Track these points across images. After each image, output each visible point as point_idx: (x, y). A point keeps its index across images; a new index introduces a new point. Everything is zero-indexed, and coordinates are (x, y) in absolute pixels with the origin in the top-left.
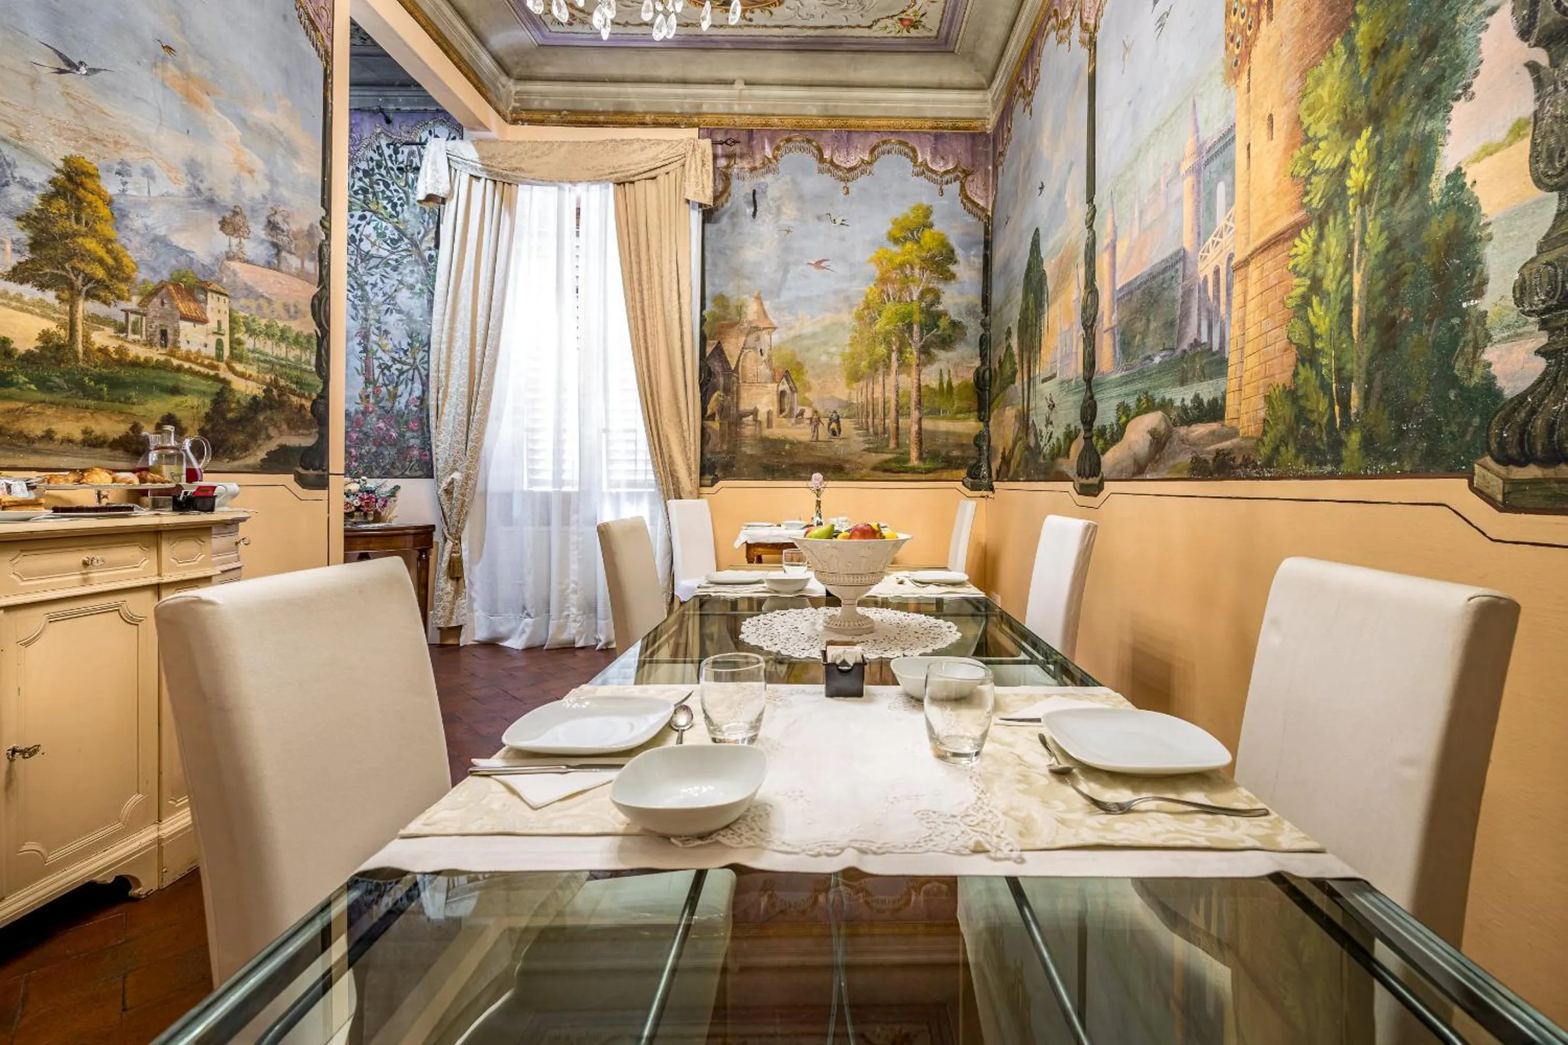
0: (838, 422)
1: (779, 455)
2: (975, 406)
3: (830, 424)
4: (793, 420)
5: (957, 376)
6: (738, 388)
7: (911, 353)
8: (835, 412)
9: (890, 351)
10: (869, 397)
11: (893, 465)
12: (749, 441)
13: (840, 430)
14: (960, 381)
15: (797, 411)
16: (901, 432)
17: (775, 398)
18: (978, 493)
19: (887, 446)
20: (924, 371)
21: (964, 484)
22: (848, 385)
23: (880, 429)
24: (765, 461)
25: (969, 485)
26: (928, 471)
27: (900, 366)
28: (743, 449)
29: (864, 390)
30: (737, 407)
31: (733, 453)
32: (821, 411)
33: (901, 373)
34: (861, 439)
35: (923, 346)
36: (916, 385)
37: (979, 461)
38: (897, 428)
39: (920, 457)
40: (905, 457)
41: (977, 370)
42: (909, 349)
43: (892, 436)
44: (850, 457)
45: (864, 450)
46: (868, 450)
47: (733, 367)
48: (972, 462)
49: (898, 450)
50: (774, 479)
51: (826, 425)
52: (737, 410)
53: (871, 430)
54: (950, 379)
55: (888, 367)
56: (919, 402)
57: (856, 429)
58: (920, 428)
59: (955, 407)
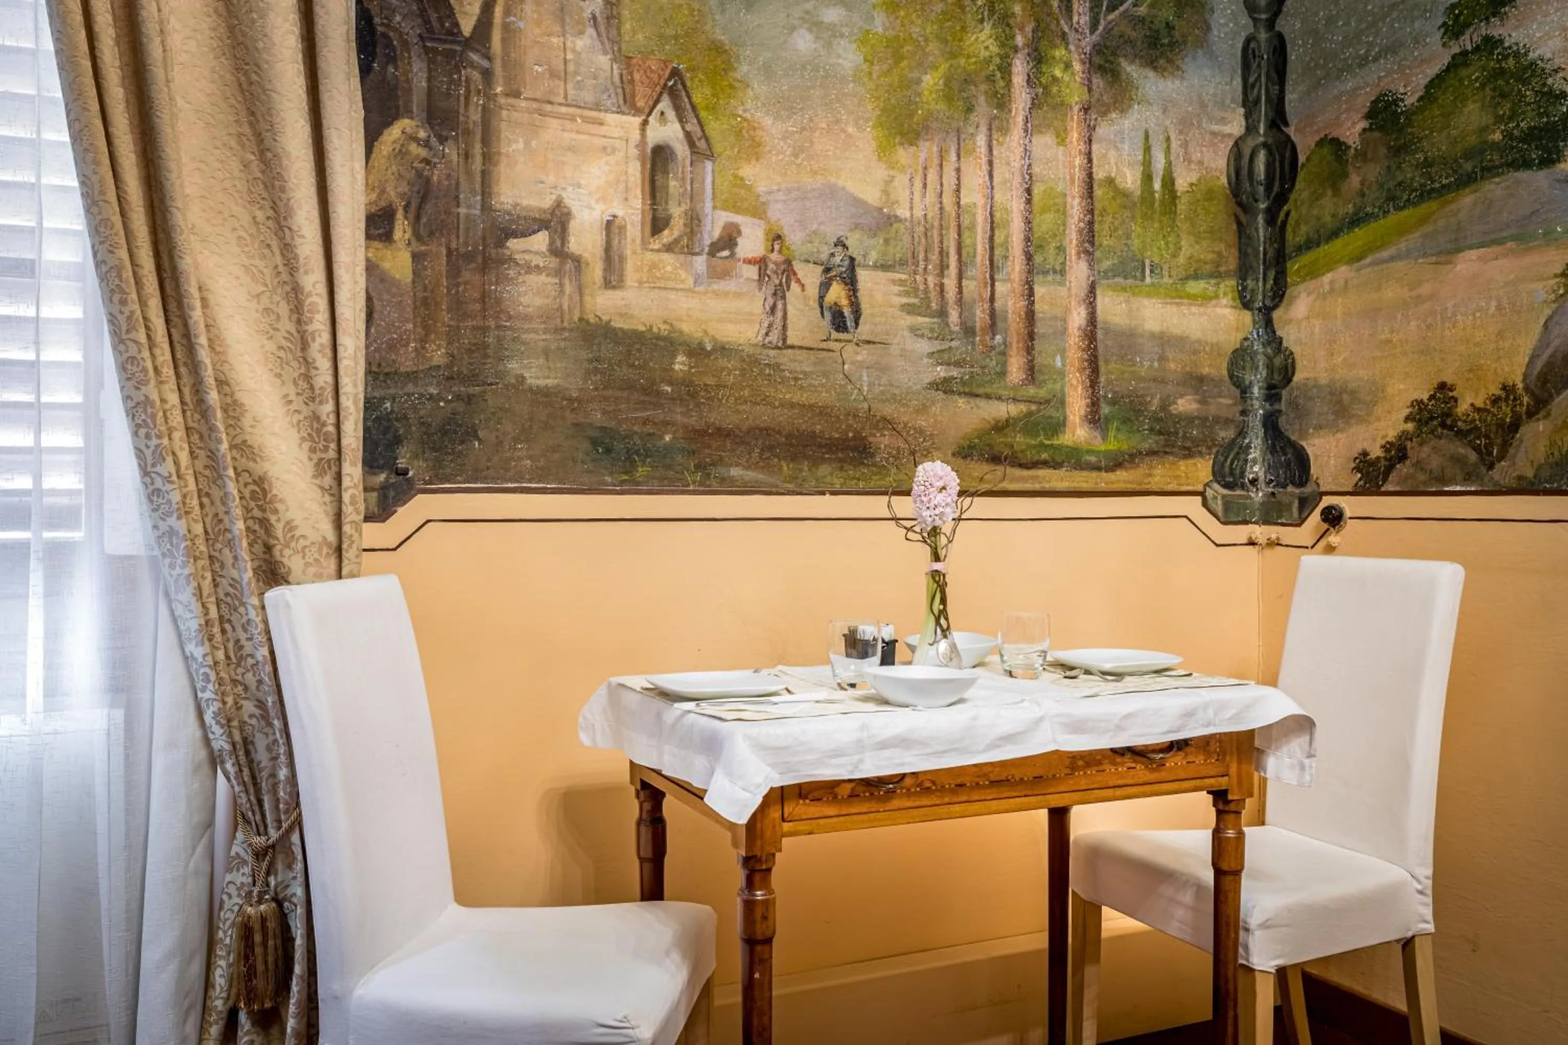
0: (851, 282)
1: (650, 392)
2: (1232, 263)
3: (825, 286)
4: (700, 263)
5: (1188, 160)
6: (487, 115)
7: (1068, 66)
8: (840, 243)
9: (1008, 48)
10: (948, 200)
11: (1020, 440)
12: (537, 337)
13: (857, 313)
14: (1194, 178)
15: (713, 229)
16: (1040, 329)
17: (635, 172)
18: (1241, 533)
19: (1003, 374)
20: (1104, 130)
21: (1205, 504)
22: (884, 152)
23: (980, 315)
24: (598, 418)
25: (1219, 507)
26: (1116, 463)
27: (1035, 104)
28: (513, 366)
29: (932, 176)
30: (486, 192)
31: (472, 378)
32: (795, 238)
33: (1038, 130)
34: (924, 346)
35: (1098, 49)
36: (1079, 174)
37: (1242, 433)
38: (1030, 316)
39: (1094, 418)
40: (1051, 412)
41: (1238, 144)
42: (1059, 53)
43: (1014, 339)
44: (888, 410)
45: (935, 386)
46: (944, 386)
47: (467, 26)
48: (1226, 434)
49: (1031, 391)
50: (632, 487)
51: (813, 291)
52: (486, 207)
53: (954, 316)
54: (1169, 164)
55: (1002, 102)
56: (1089, 235)
57: (909, 309)
58: (1092, 320)
59: (1181, 260)
